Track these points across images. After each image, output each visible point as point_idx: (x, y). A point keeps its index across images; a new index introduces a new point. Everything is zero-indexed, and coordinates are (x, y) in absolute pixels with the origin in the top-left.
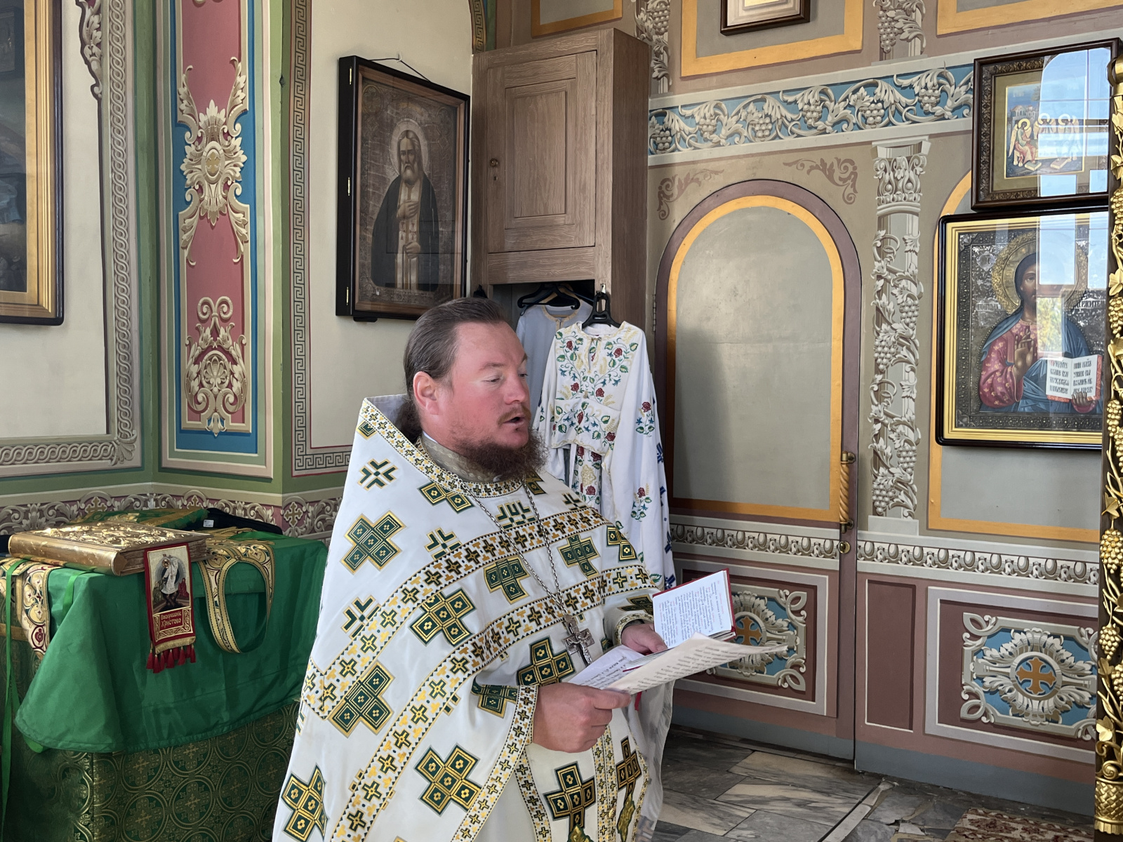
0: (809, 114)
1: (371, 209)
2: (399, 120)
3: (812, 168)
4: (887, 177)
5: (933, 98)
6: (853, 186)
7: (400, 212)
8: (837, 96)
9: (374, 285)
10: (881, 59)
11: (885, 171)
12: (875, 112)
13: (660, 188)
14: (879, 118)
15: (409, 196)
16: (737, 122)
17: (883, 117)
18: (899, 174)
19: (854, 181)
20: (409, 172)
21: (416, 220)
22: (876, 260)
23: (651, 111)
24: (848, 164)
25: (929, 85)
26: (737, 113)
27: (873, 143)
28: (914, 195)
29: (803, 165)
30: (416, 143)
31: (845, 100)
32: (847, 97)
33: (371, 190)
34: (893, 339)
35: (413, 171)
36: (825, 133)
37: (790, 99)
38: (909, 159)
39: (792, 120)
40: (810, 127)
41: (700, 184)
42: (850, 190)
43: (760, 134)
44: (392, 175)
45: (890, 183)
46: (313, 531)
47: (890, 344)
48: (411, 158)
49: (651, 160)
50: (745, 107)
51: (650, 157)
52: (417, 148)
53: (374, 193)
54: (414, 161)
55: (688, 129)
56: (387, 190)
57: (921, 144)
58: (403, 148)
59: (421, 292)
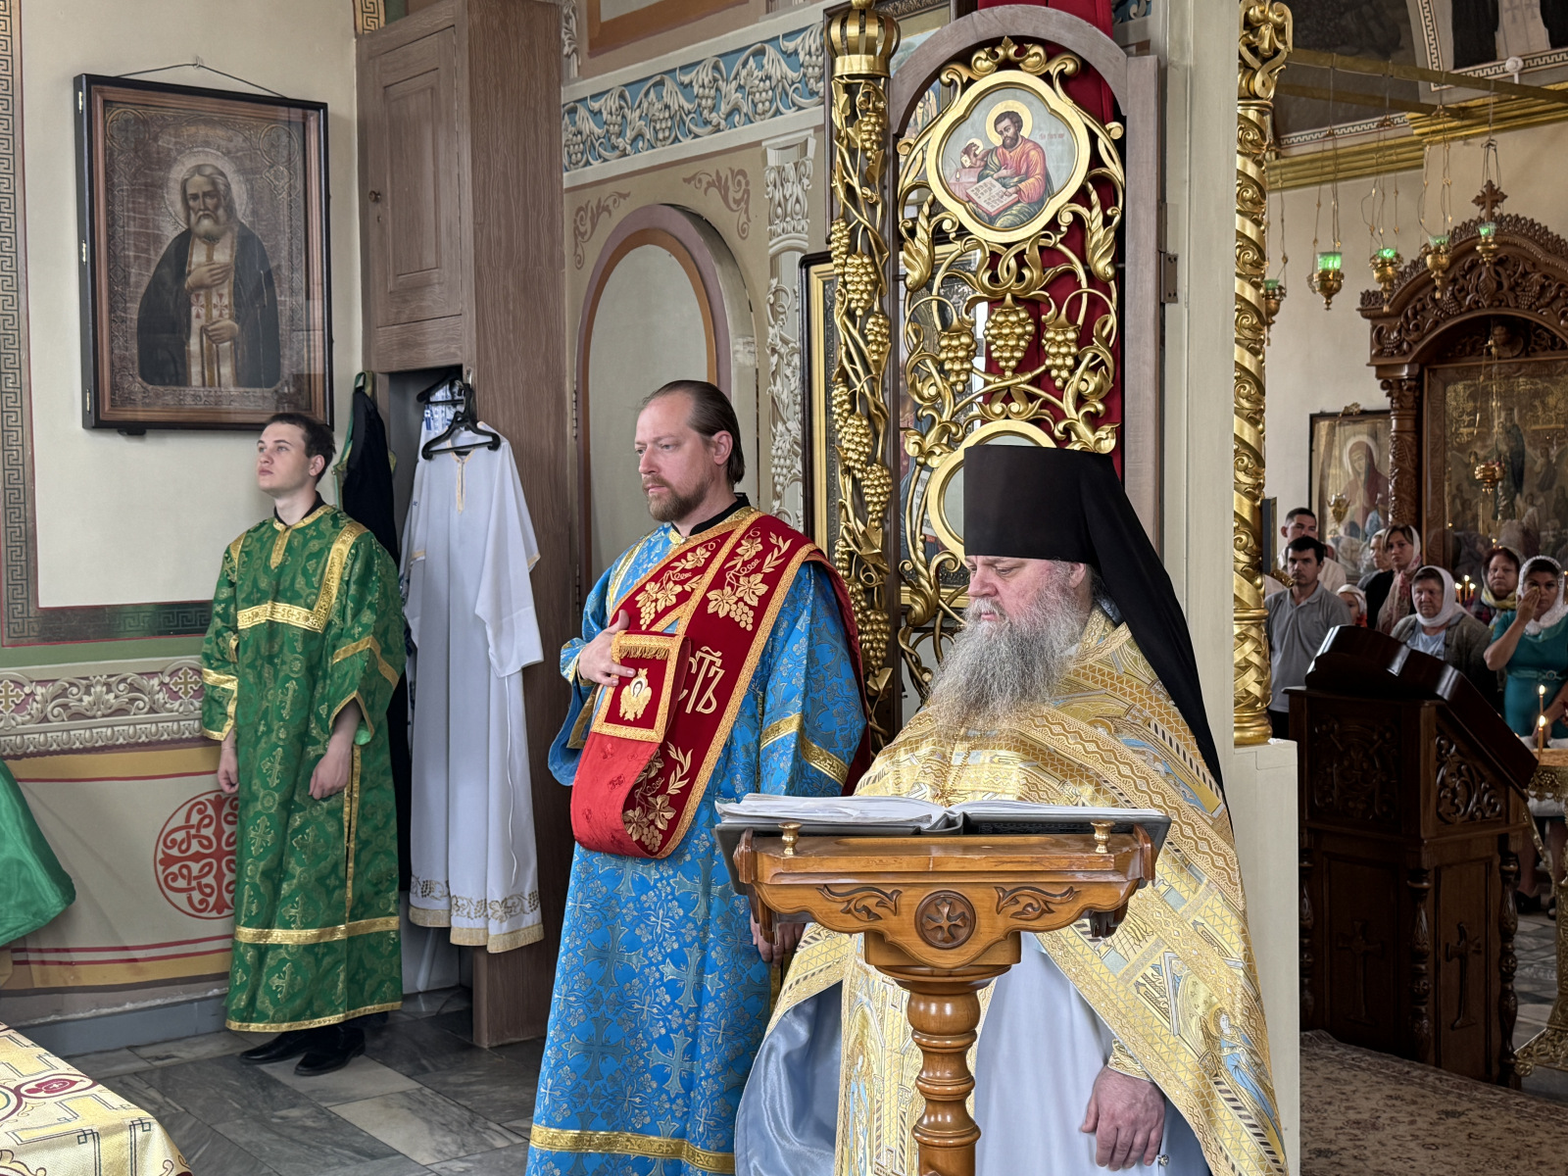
0: (704, 102)
1: (133, 280)
2: (180, 152)
3: (710, 184)
4: (778, 196)
5: (817, 69)
6: (747, 211)
7: (190, 280)
8: (729, 69)
9: (145, 384)
10: (768, 12)
11: (775, 186)
12: (764, 94)
13: (575, 221)
14: (767, 104)
15: (210, 257)
16: (640, 118)
17: (771, 102)
18: (789, 189)
19: (747, 203)
20: (206, 224)
21: (226, 291)
22: (770, 325)
23: (564, 105)
24: (740, 177)
25: (813, 49)
26: (639, 106)
27: (764, 144)
28: (803, 222)
29: (700, 181)
30: (220, 180)
31: (735, 78)
32: (738, 74)
33: (132, 254)
34: (788, 446)
35: (216, 221)
36: (719, 130)
37: (686, 79)
38: (796, 164)
39: (690, 113)
40: (707, 123)
41: (610, 212)
42: (743, 219)
43: (661, 136)
44: (170, 232)
45: (780, 205)
46: (45, 719)
47: (786, 453)
48: (210, 202)
49: (568, 179)
50: (647, 94)
51: (565, 174)
52: (222, 187)
53: (137, 258)
54: (216, 207)
55: (597, 131)
56: (162, 252)
57: (807, 141)
58: (191, 191)
59: (242, 390)
